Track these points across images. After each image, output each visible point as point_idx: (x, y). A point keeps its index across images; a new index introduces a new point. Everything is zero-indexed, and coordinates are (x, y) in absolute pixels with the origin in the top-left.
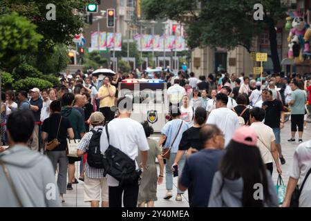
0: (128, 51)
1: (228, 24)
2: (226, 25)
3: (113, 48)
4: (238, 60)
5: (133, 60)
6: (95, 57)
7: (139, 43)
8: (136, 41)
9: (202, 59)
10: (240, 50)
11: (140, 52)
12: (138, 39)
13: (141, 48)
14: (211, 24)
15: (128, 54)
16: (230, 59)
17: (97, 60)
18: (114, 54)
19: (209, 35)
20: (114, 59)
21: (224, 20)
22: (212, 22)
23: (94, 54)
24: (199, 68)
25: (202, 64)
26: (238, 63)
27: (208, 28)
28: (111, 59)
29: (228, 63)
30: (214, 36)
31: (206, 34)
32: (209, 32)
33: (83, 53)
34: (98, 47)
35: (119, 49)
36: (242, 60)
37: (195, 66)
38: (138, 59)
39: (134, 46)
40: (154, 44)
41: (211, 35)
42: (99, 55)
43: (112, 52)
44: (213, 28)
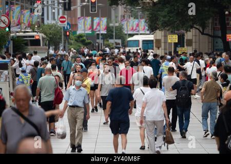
0: (114, 34)
1: (182, 10)
2: (180, 10)
3: (99, 31)
4: (194, 41)
5: (119, 41)
6: (81, 39)
7: (125, 27)
8: (123, 25)
9: (163, 41)
10: (195, 33)
11: (126, 34)
12: (125, 23)
13: (127, 31)
14: (166, 10)
15: (114, 37)
16: (187, 40)
17: (83, 42)
18: (100, 37)
19: (165, 19)
20: (100, 41)
21: (178, 6)
22: (167, 7)
23: (80, 36)
24: (160, 49)
25: (163, 45)
26: (194, 44)
27: (163, 13)
28: (98, 41)
29: (185, 44)
30: (169, 20)
31: (162, 19)
32: (164, 17)
33: (69, 36)
34: (85, 30)
35: (105, 32)
36: (197, 41)
37: (156, 47)
38: (124, 40)
39: (120, 29)
40: (140, 28)
41: (166, 19)
42: (85, 38)
43: (98, 34)
44: (168, 14)
